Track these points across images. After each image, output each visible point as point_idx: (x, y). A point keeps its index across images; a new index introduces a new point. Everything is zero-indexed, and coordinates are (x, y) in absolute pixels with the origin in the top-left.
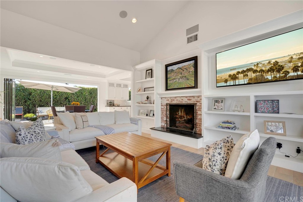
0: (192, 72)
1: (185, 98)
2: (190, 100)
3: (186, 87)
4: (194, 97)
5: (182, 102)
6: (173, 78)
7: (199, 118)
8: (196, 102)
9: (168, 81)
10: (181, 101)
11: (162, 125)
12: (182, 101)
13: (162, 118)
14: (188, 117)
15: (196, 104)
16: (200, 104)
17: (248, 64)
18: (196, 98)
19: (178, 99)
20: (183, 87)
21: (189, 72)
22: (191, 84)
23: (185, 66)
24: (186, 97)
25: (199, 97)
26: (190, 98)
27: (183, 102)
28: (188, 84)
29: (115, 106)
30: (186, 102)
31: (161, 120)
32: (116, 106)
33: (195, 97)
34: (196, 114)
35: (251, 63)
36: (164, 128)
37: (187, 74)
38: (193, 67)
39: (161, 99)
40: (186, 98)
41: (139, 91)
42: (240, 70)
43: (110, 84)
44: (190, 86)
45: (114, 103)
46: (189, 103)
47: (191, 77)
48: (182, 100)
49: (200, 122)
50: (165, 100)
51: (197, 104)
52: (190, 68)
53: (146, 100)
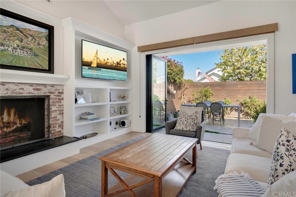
0: (43, 45)
1: (28, 87)
2: (39, 91)
3: (32, 67)
4: (45, 85)
5: (20, 93)
7: (52, 116)
8: (48, 94)
10: (18, 91)
12: (21, 91)
14: (24, 122)
15: (49, 96)
16: (54, 97)
18: (49, 88)
20: (26, 66)
21: (39, 44)
22: (42, 65)
24: (31, 85)
25: (53, 87)
26: (39, 87)
27: (22, 93)
28: (36, 64)
30: (29, 93)
33: (48, 86)
34: (49, 112)
37: (34, 45)
38: (45, 39)
40: (30, 87)
44: (41, 68)
46: (36, 94)
47: (42, 54)
48: (21, 89)
49: (54, 122)
51: (51, 97)
52: (40, 38)
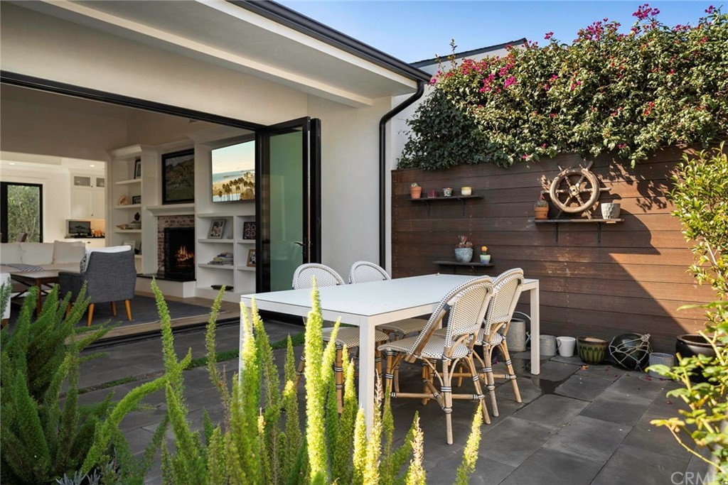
3: (187, 199)
6: (173, 180)
9: (167, 186)
10: (182, 223)
11: (159, 271)
12: (184, 223)
13: (159, 255)
17: (238, 172)
19: (180, 219)
20: (185, 198)
21: (191, 173)
23: (186, 161)
24: (189, 216)
29: (94, 237)
30: (188, 225)
31: (157, 260)
32: (98, 237)
35: (242, 171)
36: (161, 275)
39: (159, 219)
40: (188, 218)
41: (121, 203)
42: (233, 180)
43: (76, 178)
45: (90, 229)
50: (164, 221)
52: (191, 166)
53: (134, 222)
